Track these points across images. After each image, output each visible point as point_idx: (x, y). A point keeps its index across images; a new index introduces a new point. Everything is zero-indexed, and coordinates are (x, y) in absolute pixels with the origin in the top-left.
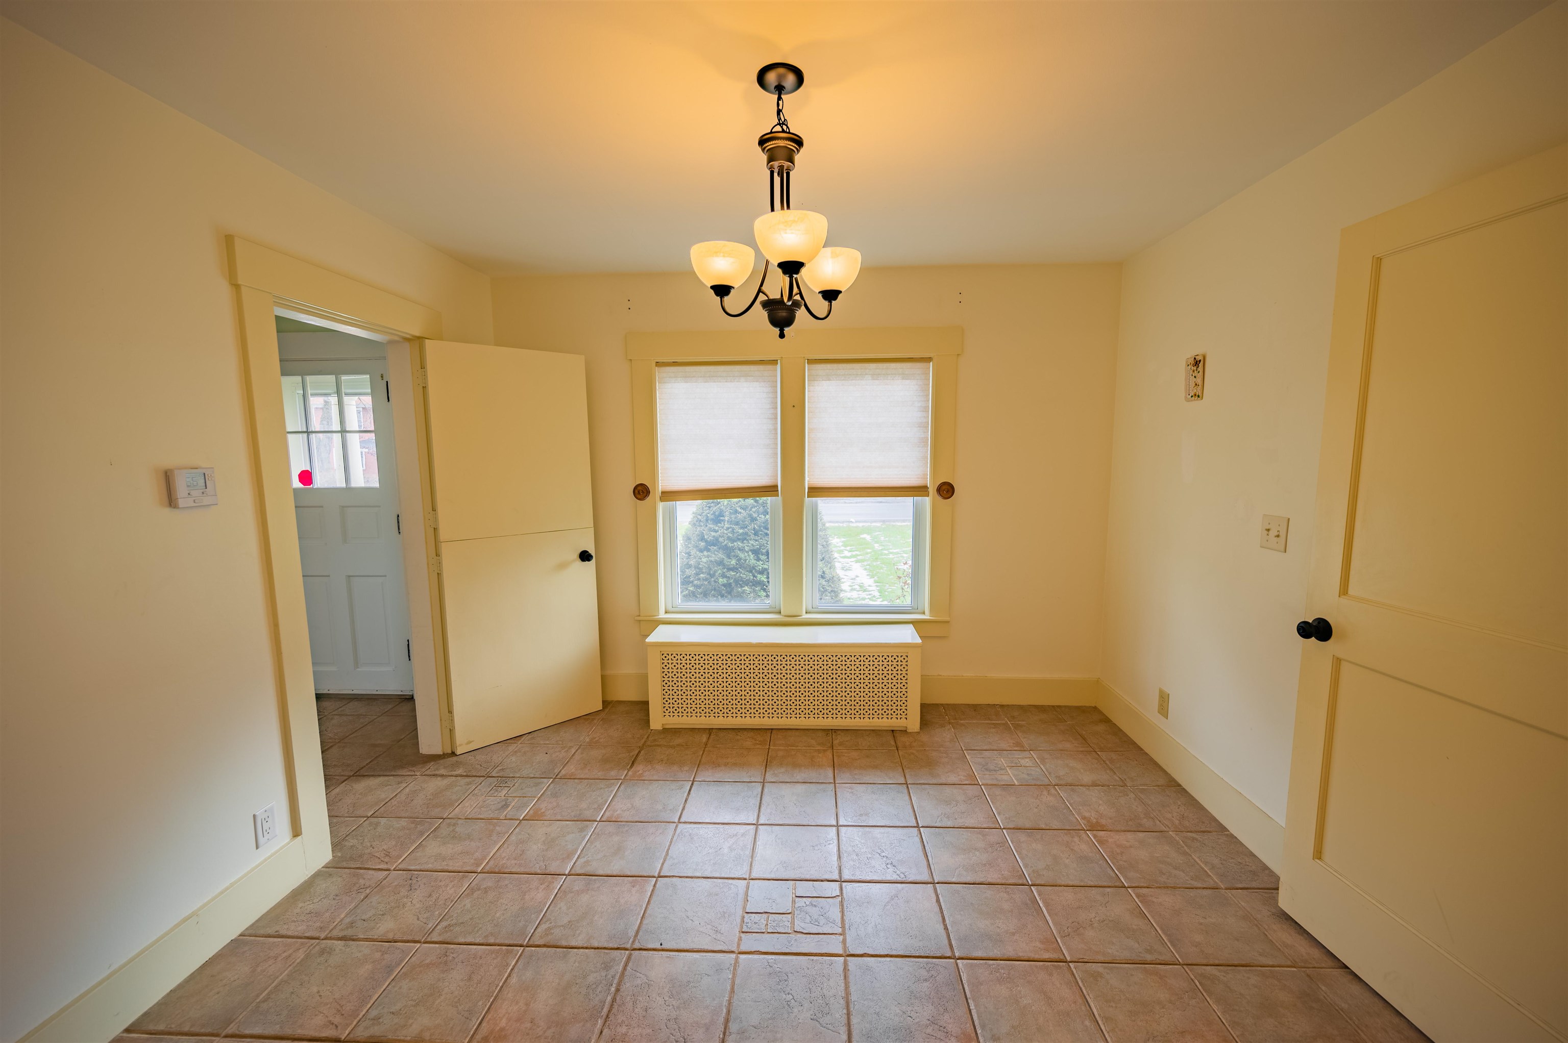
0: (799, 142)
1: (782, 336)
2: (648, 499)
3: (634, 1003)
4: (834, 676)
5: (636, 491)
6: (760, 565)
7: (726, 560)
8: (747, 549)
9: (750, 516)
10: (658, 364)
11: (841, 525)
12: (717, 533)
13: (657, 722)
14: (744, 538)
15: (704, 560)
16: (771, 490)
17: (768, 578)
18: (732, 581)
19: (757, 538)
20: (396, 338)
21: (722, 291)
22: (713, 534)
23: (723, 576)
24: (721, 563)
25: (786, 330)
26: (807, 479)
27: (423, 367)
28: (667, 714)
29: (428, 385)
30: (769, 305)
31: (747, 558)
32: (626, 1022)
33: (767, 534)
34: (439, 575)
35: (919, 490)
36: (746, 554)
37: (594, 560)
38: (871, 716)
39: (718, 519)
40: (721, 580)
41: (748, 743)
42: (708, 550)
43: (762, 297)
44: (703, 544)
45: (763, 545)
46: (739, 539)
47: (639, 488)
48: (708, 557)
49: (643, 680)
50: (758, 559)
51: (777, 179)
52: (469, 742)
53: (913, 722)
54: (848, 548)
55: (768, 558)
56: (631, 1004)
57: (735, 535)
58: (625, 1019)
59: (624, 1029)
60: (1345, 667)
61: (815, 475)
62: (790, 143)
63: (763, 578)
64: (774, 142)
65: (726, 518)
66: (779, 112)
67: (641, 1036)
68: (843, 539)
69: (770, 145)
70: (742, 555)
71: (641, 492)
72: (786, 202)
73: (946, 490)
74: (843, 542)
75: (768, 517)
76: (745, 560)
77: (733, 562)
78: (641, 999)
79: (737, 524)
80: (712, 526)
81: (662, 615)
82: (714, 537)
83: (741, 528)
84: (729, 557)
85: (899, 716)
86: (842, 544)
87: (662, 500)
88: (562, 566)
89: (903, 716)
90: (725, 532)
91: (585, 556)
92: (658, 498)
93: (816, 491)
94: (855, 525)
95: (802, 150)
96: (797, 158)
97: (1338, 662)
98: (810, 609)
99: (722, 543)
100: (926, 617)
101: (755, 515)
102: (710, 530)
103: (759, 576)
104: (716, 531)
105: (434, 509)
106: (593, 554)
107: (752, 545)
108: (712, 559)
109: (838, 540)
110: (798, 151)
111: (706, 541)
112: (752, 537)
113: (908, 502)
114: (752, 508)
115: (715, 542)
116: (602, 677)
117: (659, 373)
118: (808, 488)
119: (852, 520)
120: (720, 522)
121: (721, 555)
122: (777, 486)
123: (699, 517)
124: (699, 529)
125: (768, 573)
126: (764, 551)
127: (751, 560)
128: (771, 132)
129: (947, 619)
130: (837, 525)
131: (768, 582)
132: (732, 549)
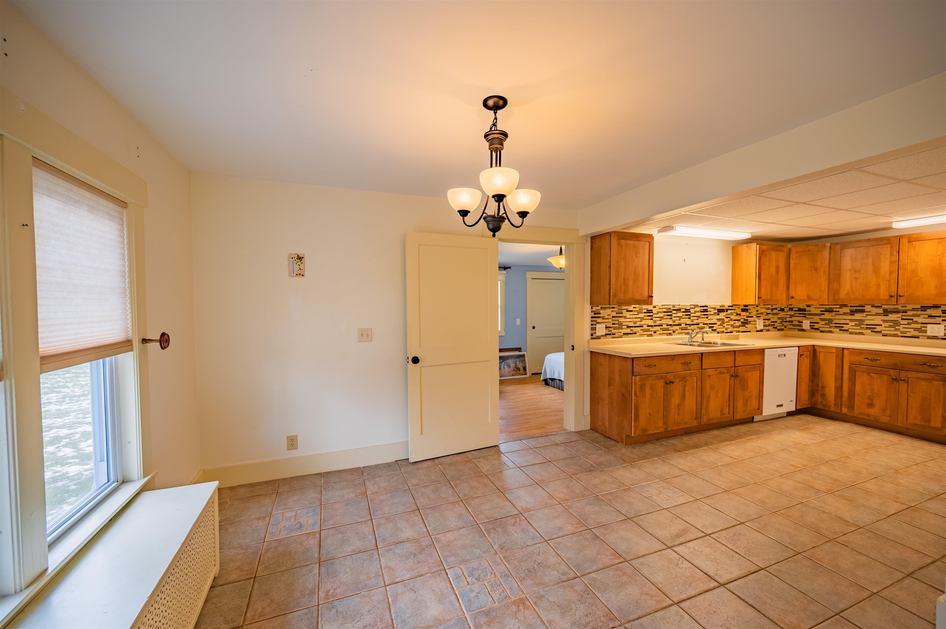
0: (505, 135)
1: (494, 236)
3: (588, 623)
30: (488, 219)
32: (599, 620)
51: (494, 154)
56: (590, 624)
58: (599, 622)
59: (603, 619)
60: (423, 369)
62: (500, 135)
64: (493, 135)
67: (598, 609)
69: (490, 137)
72: (499, 163)
78: (584, 622)
95: (507, 139)
96: (505, 143)
97: (421, 368)
110: (506, 140)
128: (490, 131)
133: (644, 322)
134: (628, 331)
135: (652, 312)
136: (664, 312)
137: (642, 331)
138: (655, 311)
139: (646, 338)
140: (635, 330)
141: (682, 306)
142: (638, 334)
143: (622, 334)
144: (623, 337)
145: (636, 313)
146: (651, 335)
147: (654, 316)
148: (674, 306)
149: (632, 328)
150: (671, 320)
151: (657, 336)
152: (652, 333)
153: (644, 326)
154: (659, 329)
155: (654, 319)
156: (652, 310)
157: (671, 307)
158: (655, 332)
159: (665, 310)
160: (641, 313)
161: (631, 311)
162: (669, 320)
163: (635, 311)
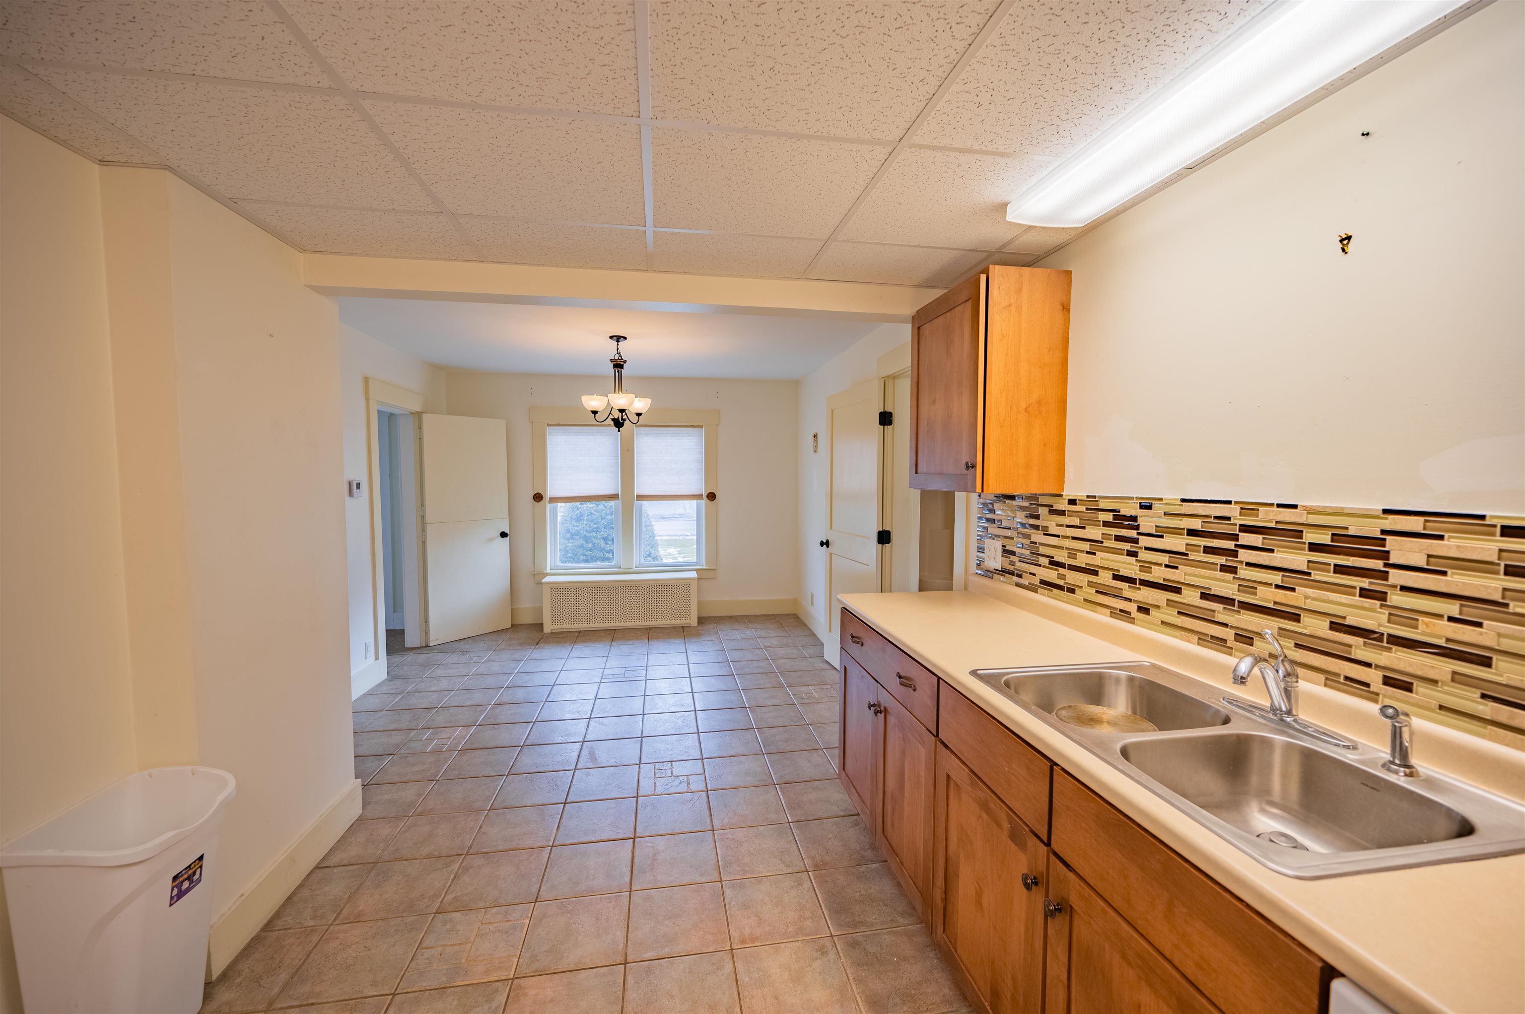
0: (626, 362)
1: (619, 431)
2: (542, 502)
4: (650, 597)
5: (535, 497)
6: (608, 548)
7: (585, 545)
8: (599, 537)
9: (601, 516)
10: (548, 425)
11: (678, 538)
12: (579, 528)
13: (547, 629)
14: (597, 530)
15: (570, 545)
16: (615, 497)
17: (613, 555)
18: (589, 558)
19: (605, 530)
20: (408, 413)
21: (595, 413)
22: (576, 528)
23: (584, 555)
24: (582, 546)
25: (621, 429)
26: (636, 490)
27: (420, 428)
28: (554, 623)
29: (423, 437)
30: (613, 420)
31: (599, 542)
33: (612, 528)
34: (424, 542)
35: (698, 497)
36: (598, 540)
37: (508, 537)
38: (671, 619)
39: (579, 519)
40: (581, 557)
41: (602, 634)
42: (573, 539)
43: (611, 416)
44: (569, 535)
45: (610, 535)
46: (593, 531)
47: (537, 495)
48: (573, 543)
49: (539, 611)
50: (607, 544)
52: (437, 640)
53: (694, 622)
54: (682, 556)
55: (613, 543)
57: (591, 529)
60: (833, 556)
61: (640, 488)
62: (622, 362)
63: (610, 556)
64: (616, 361)
65: (585, 518)
66: (618, 349)
68: (678, 549)
69: (614, 362)
70: (595, 541)
71: (538, 497)
73: (712, 496)
74: (679, 551)
75: (613, 516)
76: (598, 544)
77: (590, 545)
79: (592, 521)
80: (575, 523)
81: (548, 570)
82: (576, 530)
83: (595, 524)
84: (587, 543)
85: (686, 618)
86: (677, 552)
87: (550, 502)
88: (491, 540)
89: (689, 618)
90: (585, 527)
91: (503, 535)
92: (547, 502)
93: (640, 497)
94: (689, 538)
95: (627, 365)
96: (625, 367)
97: (831, 554)
98: (638, 565)
99: (582, 533)
100: (704, 567)
101: (604, 516)
102: (574, 526)
103: (607, 554)
104: (578, 526)
105: (422, 505)
106: (508, 533)
107: (603, 534)
108: (576, 544)
109: (674, 550)
110: (625, 365)
111: (571, 533)
112: (603, 529)
113: (694, 503)
114: (602, 511)
115: (578, 533)
116: (512, 609)
117: (549, 430)
118: (637, 496)
119: (687, 534)
120: (581, 520)
121: (581, 541)
122: (618, 495)
123: (566, 518)
124: (566, 525)
125: (613, 553)
126: (610, 538)
127: (602, 544)
128: (614, 357)
129: (715, 568)
130: (674, 538)
131: (613, 558)
132: (590, 538)
133: (1100, 559)
134: (1051, 575)
135: (1137, 528)
136: (1192, 533)
137: (1093, 591)
138: (1147, 522)
139: (1102, 617)
140: (1073, 578)
141: (1311, 511)
142: (1079, 595)
143: (1036, 580)
144: (1039, 590)
145: (1076, 521)
146: (1124, 614)
147: (1144, 541)
148: (1248, 508)
149: (1062, 571)
150: (1230, 576)
151: (1150, 626)
152: (1132, 608)
153: (1101, 573)
154: (1163, 603)
155: (1144, 555)
156: (1135, 519)
157: (1233, 511)
158: (1144, 610)
159: (1196, 524)
160: (1095, 523)
161: (1062, 513)
162: (1218, 574)
163: (1072, 513)
